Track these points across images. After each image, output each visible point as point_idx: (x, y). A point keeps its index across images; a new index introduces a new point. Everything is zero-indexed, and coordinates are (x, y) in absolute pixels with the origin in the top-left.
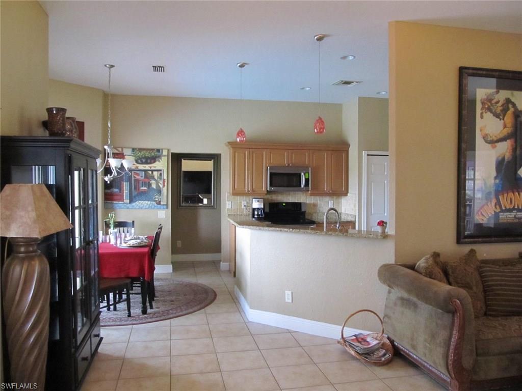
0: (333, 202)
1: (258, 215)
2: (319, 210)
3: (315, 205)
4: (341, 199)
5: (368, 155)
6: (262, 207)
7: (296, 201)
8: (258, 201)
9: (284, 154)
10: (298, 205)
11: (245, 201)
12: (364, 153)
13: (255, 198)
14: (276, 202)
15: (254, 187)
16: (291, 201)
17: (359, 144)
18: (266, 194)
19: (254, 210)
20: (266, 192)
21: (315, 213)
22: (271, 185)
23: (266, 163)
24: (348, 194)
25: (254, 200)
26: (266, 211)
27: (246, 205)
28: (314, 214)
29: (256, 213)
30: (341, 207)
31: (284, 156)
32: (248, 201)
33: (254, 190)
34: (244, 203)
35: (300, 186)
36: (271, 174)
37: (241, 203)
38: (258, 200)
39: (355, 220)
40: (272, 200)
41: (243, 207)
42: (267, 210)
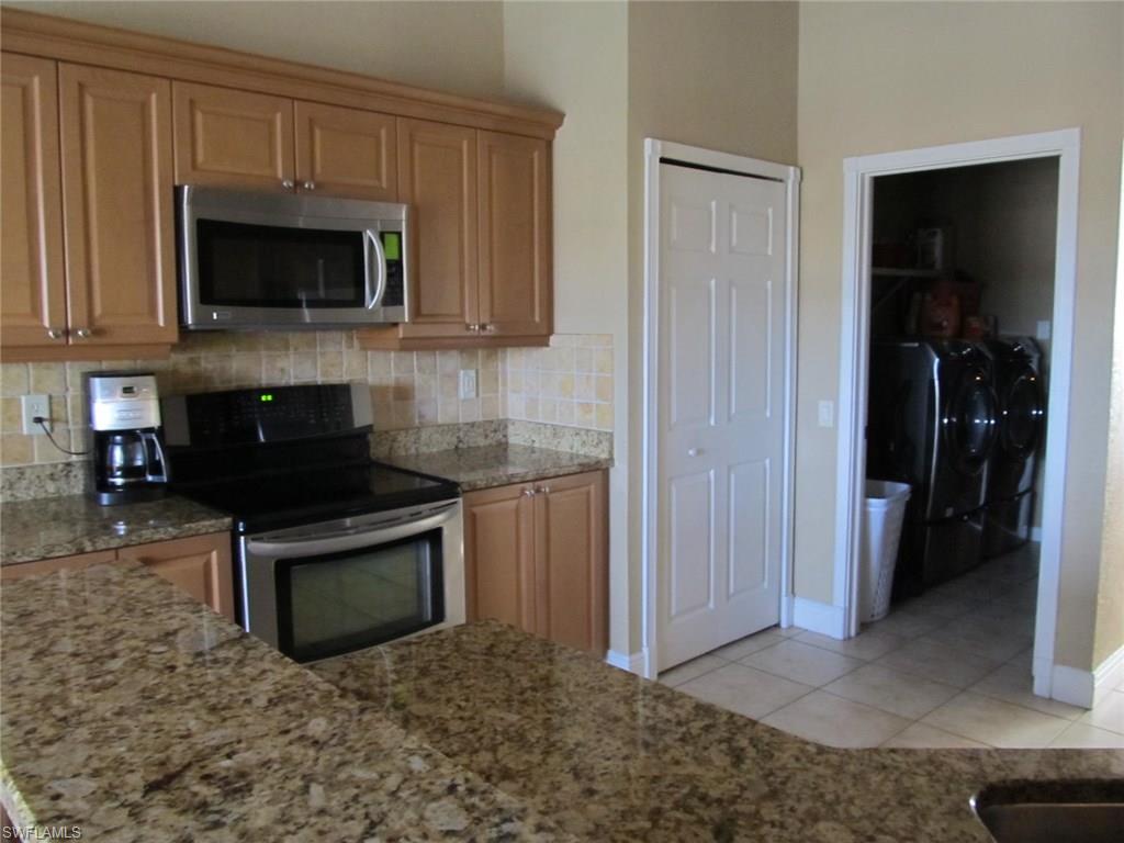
0: (472, 373)
1: (128, 470)
2: (421, 416)
3: (403, 393)
4: (504, 361)
5: (663, 160)
6: (153, 420)
7: (320, 380)
8: (128, 390)
9: (271, 124)
10: (333, 397)
11: (38, 391)
12: (651, 149)
13: (101, 374)
14: (219, 386)
15: (98, 311)
16: (293, 382)
17: (631, 105)
18: (174, 347)
19: (103, 440)
20: (174, 337)
21: (406, 430)
22: (206, 296)
23: (168, 160)
24: (552, 339)
25: (97, 382)
26: (172, 440)
27: (45, 414)
28: (402, 438)
29: (118, 456)
30: (505, 396)
31: (272, 135)
32: (57, 391)
33: (101, 323)
34: (32, 404)
35: (359, 301)
36: (205, 229)
37: (11, 403)
38: (127, 381)
39: (611, 459)
40: (197, 377)
41: (26, 427)
42: (181, 436)
